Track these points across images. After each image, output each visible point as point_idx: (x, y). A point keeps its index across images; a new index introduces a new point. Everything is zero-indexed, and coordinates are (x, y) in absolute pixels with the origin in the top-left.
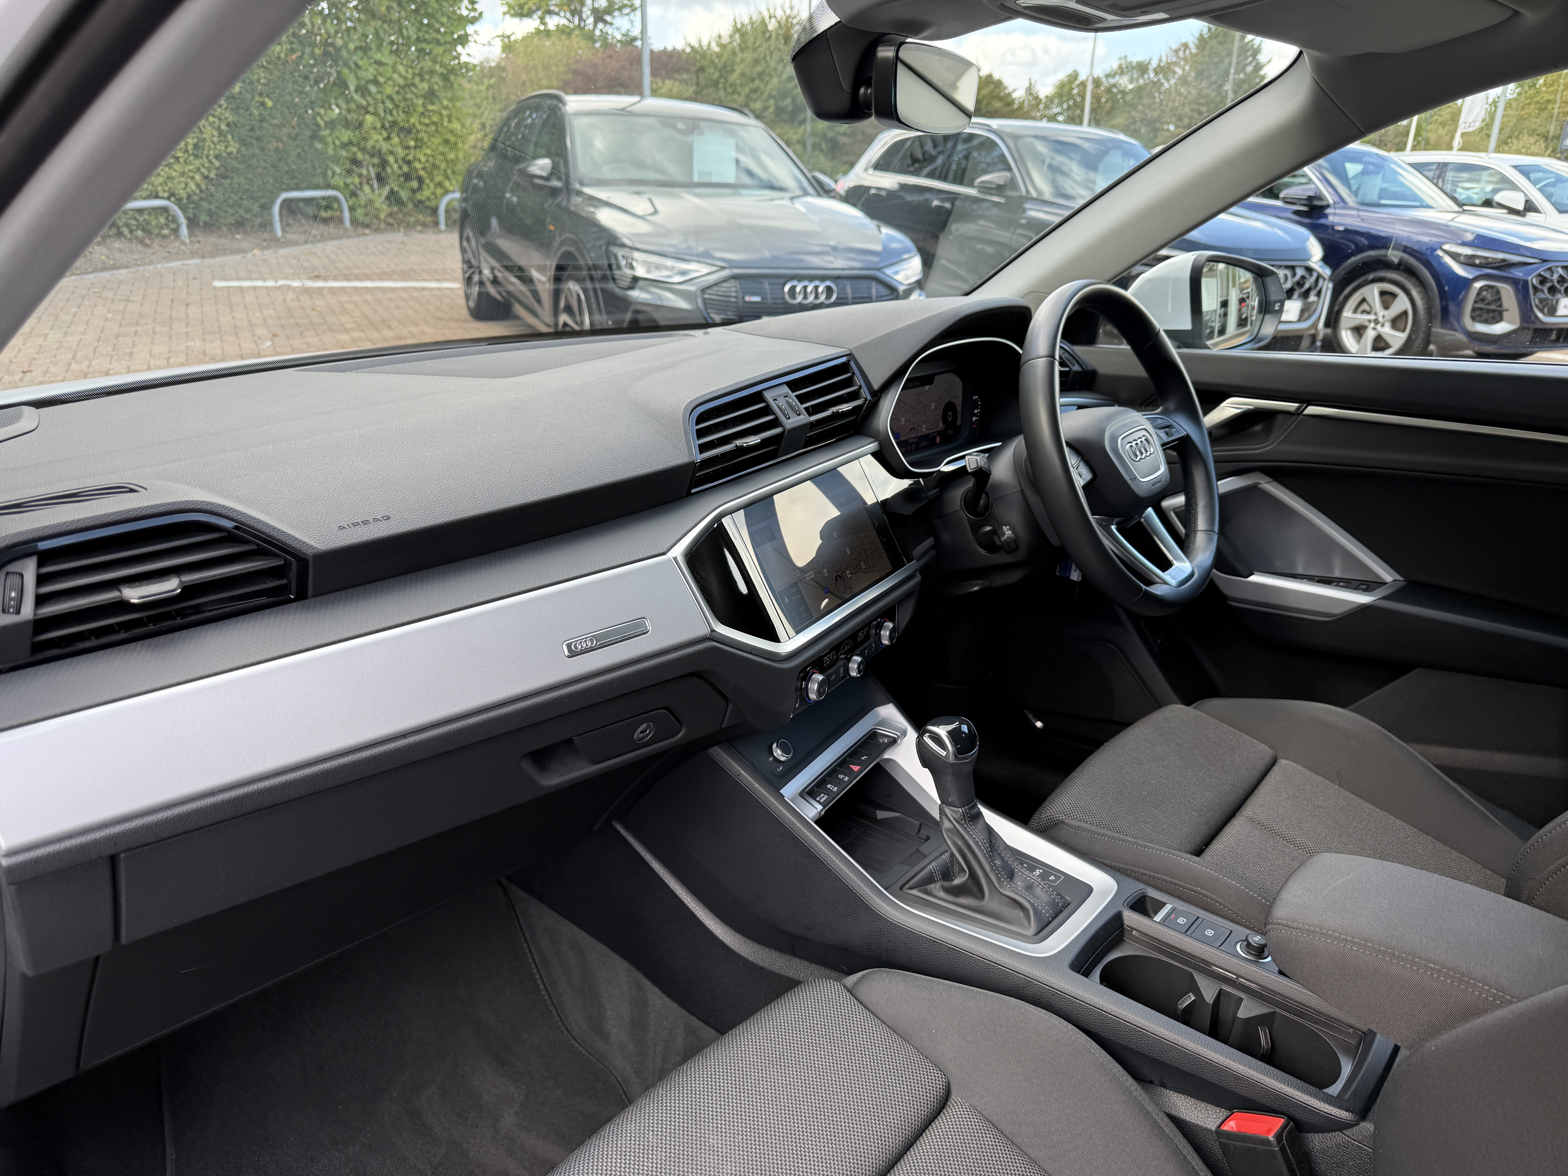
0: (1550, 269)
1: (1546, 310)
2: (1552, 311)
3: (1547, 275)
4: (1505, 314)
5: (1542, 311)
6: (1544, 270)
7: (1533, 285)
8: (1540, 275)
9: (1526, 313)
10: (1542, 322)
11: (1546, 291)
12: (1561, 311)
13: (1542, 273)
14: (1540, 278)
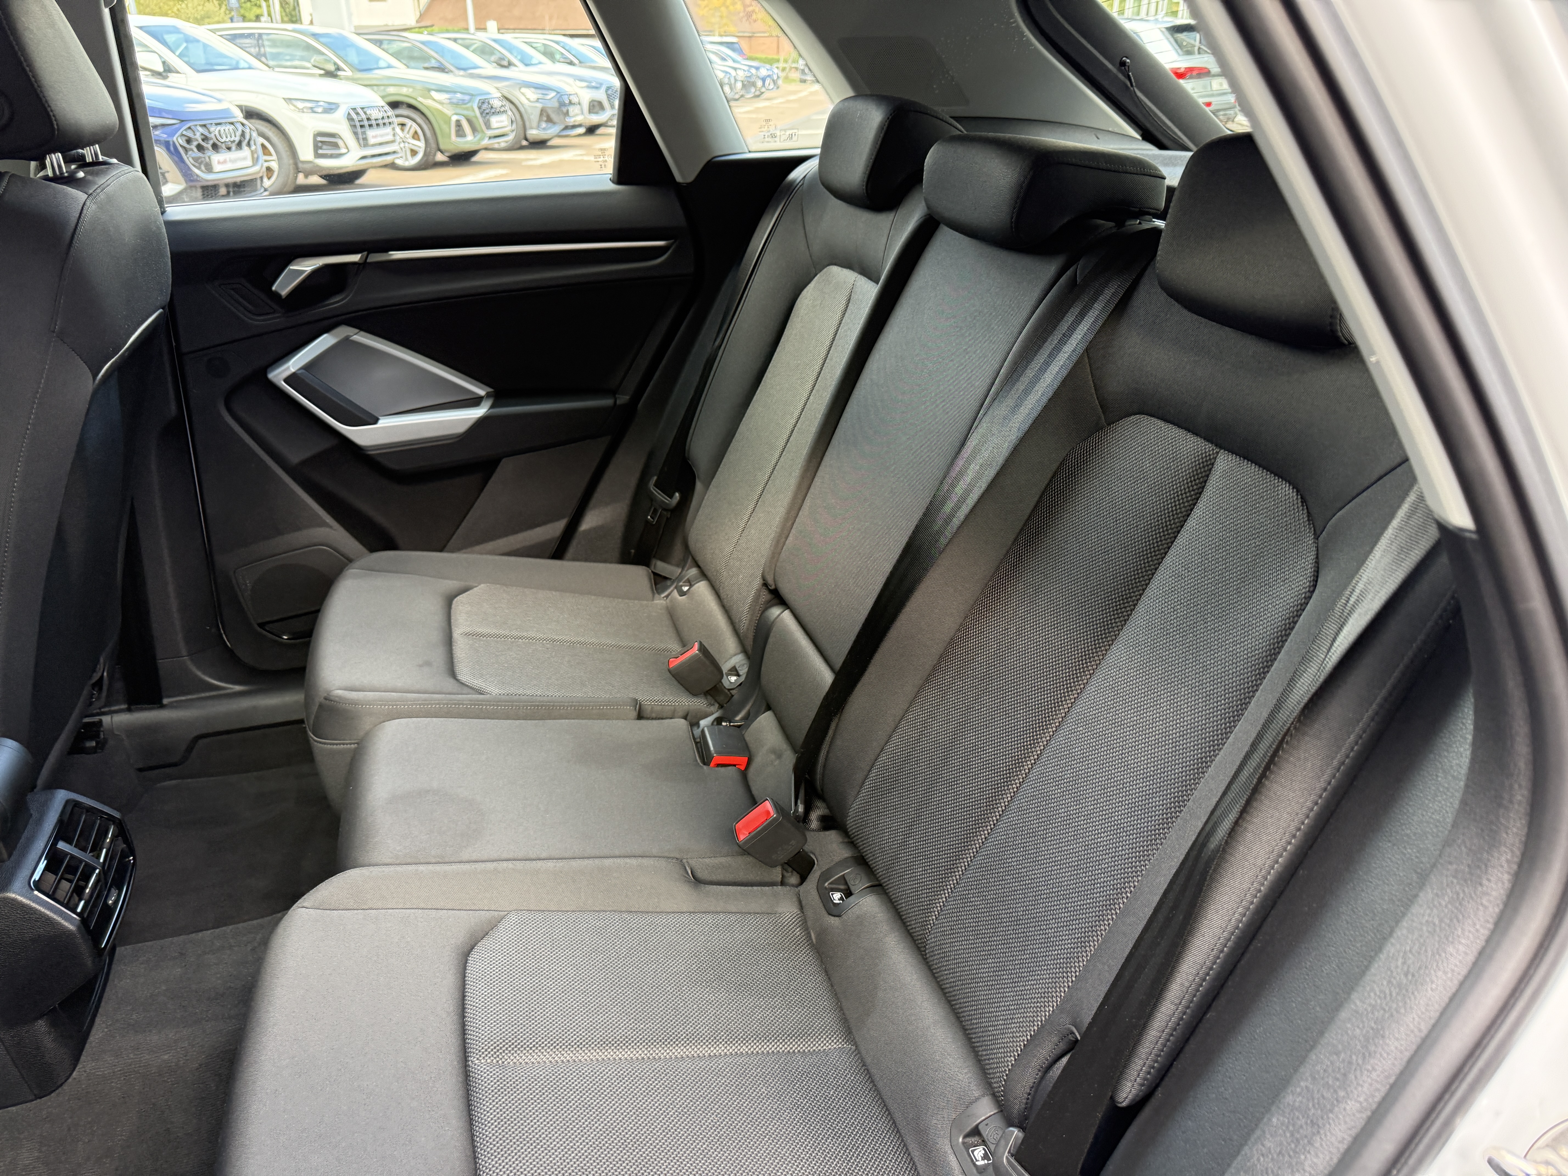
0: (189, 128)
1: (203, 168)
2: (209, 168)
3: (189, 134)
4: (167, 175)
5: (199, 168)
6: (186, 130)
7: (181, 146)
8: (183, 135)
9: (187, 174)
10: (207, 181)
11: (195, 150)
12: (217, 168)
13: (184, 133)
14: (184, 138)
